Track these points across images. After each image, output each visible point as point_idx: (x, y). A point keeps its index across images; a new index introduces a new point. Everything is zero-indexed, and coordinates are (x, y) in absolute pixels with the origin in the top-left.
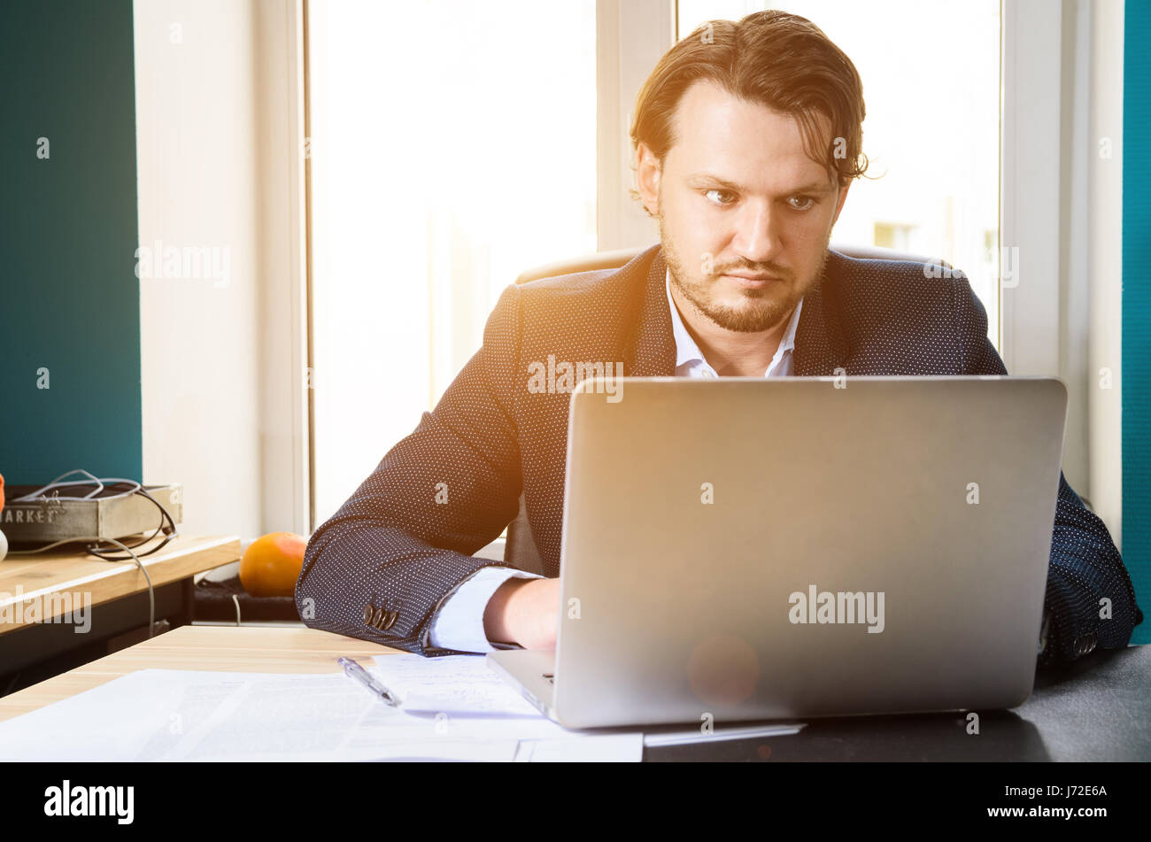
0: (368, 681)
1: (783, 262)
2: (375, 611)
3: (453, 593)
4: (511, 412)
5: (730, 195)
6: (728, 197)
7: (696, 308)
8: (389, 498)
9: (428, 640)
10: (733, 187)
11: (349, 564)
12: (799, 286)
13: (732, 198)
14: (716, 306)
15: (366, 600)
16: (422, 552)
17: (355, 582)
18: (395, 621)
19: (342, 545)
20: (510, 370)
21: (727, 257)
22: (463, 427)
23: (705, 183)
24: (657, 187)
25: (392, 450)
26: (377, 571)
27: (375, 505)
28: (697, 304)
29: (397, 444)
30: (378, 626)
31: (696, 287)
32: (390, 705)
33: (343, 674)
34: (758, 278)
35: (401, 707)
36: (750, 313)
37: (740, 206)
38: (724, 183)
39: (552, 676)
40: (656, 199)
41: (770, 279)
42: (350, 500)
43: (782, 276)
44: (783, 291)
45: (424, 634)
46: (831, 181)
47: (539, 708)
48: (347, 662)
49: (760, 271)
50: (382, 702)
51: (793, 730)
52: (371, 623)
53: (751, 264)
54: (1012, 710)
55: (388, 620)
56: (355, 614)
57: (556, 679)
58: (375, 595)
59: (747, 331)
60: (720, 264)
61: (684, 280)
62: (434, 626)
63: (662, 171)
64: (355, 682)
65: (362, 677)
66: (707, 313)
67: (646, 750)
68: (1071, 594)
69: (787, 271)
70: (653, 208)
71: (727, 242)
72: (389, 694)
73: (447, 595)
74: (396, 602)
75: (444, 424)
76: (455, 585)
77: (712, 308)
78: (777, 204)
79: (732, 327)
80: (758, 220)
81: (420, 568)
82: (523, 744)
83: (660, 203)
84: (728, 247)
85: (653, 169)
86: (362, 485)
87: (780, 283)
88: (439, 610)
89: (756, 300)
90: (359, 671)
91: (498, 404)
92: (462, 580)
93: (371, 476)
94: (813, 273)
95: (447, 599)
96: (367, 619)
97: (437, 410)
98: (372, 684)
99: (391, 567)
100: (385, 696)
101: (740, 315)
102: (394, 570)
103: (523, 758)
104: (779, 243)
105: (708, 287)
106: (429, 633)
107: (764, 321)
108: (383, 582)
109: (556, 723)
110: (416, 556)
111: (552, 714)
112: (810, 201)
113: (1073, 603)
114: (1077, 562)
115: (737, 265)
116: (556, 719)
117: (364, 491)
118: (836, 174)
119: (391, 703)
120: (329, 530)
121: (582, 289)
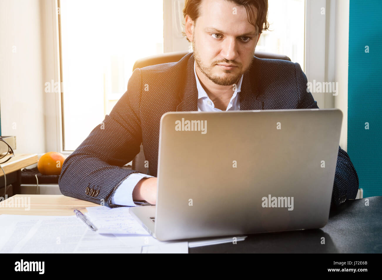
0: (85, 220)
1: (239, 60)
2: (90, 189)
3: (121, 184)
4: (138, 116)
5: (220, 35)
6: (219, 36)
7: (206, 76)
8: (93, 146)
9: (111, 201)
10: (222, 33)
11: (79, 172)
12: (244, 69)
13: (220, 37)
14: (214, 76)
15: (86, 186)
16: (107, 167)
17: (82, 179)
18: (98, 194)
19: (76, 165)
20: (138, 100)
21: (218, 58)
22: (121, 120)
23: (211, 31)
24: (192, 32)
25: (95, 129)
26: (90, 175)
27: (88, 149)
28: (206, 75)
29: (97, 127)
30: (91, 195)
31: (206, 69)
32: (93, 230)
33: (75, 216)
34: (230, 66)
35: (97, 232)
36: (226, 79)
37: (223, 40)
38: (219, 31)
39: (154, 218)
40: (192, 36)
41: (233, 67)
42: (79, 147)
43: (238, 65)
44: (238, 71)
45: (110, 199)
46: (256, 31)
47: (149, 232)
48: (77, 212)
49: (230, 64)
50: (90, 229)
51: (242, 239)
52: (88, 194)
53: (227, 61)
54: (320, 229)
55: (95, 193)
56: (82, 190)
57: (156, 220)
58: (89, 184)
59: (225, 85)
60: (216, 61)
61: (202, 66)
62: (113, 196)
63: (195, 26)
64: (79, 220)
65: (83, 218)
66: (210, 78)
67: (190, 249)
68: (338, 182)
69: (240, 64)
70: (191, 39)
71: (218, 53)
72: (93, 226)
73: (118, 184)
74: (98, 186)
75: (114, 119)
76: (121, 181)
77: (212, 77)
78: (237, 39)
79: (219, 84)
80: (230, 45)
81: (107, 174)
82: (144, 248)
83: (194, 38)
84: (219, 54)
85: (191, 25)
86: (84, 141)
87: (237, 68)
88: (115, 190)
89: (229, 74)
90: (81, 216)
91: (134, 113)
92: (124, 179)
93: (87, 139)
94: (249, 65)
95: (119, 186)
96: (87, 192)
97: (111, 114)
98: (86, 222)
99: (95, 173)
100: (91, 227)
101: (222, 79)
102: (96, 174)
103: (144, 252)
104: (237, 53)
105: (211, 69)
106: (111, 199)
107: (231, 82)
108: (93, 179)
109: (155, 238)
110: (104, 169)
111: (154, 235)
112: (248, 39)
113: (339, 185)
114: (339, 169)
115: (222, 61)
116: (155, 237)
117: (84, 144)
118: (258, 28)
119: (94, 230)
120: (71, 159)
121: (163, 70)
